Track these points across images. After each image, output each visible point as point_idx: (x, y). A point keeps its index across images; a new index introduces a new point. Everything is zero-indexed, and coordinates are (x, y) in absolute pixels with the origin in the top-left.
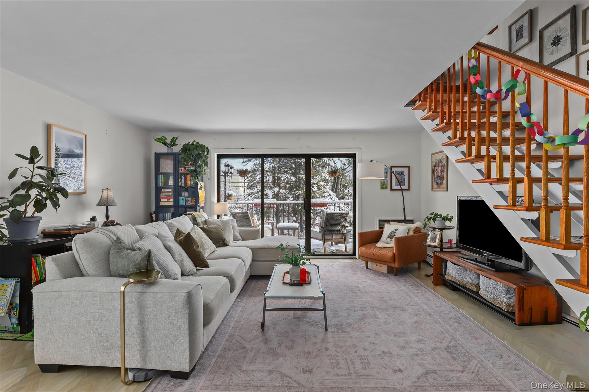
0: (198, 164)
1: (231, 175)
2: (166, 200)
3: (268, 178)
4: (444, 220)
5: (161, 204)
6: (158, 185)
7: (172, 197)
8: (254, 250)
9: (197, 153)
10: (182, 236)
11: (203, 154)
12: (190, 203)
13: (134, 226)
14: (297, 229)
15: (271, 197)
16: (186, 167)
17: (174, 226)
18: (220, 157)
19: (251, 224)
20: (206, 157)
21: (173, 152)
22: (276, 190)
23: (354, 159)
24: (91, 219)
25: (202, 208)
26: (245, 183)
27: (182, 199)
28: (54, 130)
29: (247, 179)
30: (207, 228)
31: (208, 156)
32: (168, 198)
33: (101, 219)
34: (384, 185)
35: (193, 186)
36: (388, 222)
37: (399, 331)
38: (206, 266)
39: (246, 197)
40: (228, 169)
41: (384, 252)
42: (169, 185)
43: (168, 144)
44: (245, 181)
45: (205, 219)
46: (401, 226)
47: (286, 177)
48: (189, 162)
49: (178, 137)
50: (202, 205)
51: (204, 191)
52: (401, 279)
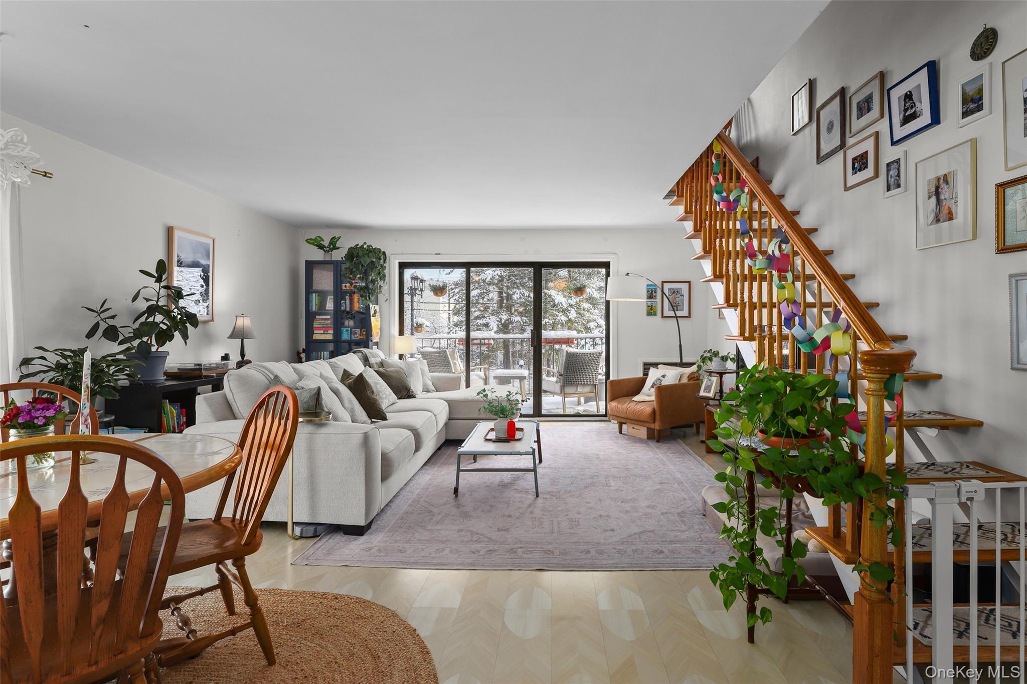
0: (370, 278)
1: (422, 293)
2: (322, 332)
3: (491, 295)
4: (723, 360)
5: (314, 338)
6: (310, 310)
7: (331, 327)
8: (451, 404)
9: (368, 261)
10: (352, 379)
11: (379, 263)
12: (357, 337)
13: (290, 364)
14: (525, 378)
15: (495, 329)
16: (353, 281)
17: (338, 367)
18: (403, 266)
19: (452, 369)
20: (384, 268)
21: (333, 259)
22: (504, 317)
23: (608, 270)
24: (222, 357)
25: (377, 344)
26: (449, 303)
27: (347, 331)
28: (177, 234)
29: (452, 297)
30: (385, 371)
31: (385, 265)
32: (325, 329)
33: (235, 358)
34: (651, 309)
35: (363, 311)
36: (656, 365)
37: (629, 498)
38: (384, 418)
39: (451, 329)
40: (416, 284)
41: (640, 407)
42: (327, 309)
43: (324, 246)
44: (449, 301)
45: (382, 360)
46: (671, 371)
47: (522, 295)
48: (358, 274)
49: (340, 237)
50: (375, 339)
51: (380, 318)
52: (663, 445)
